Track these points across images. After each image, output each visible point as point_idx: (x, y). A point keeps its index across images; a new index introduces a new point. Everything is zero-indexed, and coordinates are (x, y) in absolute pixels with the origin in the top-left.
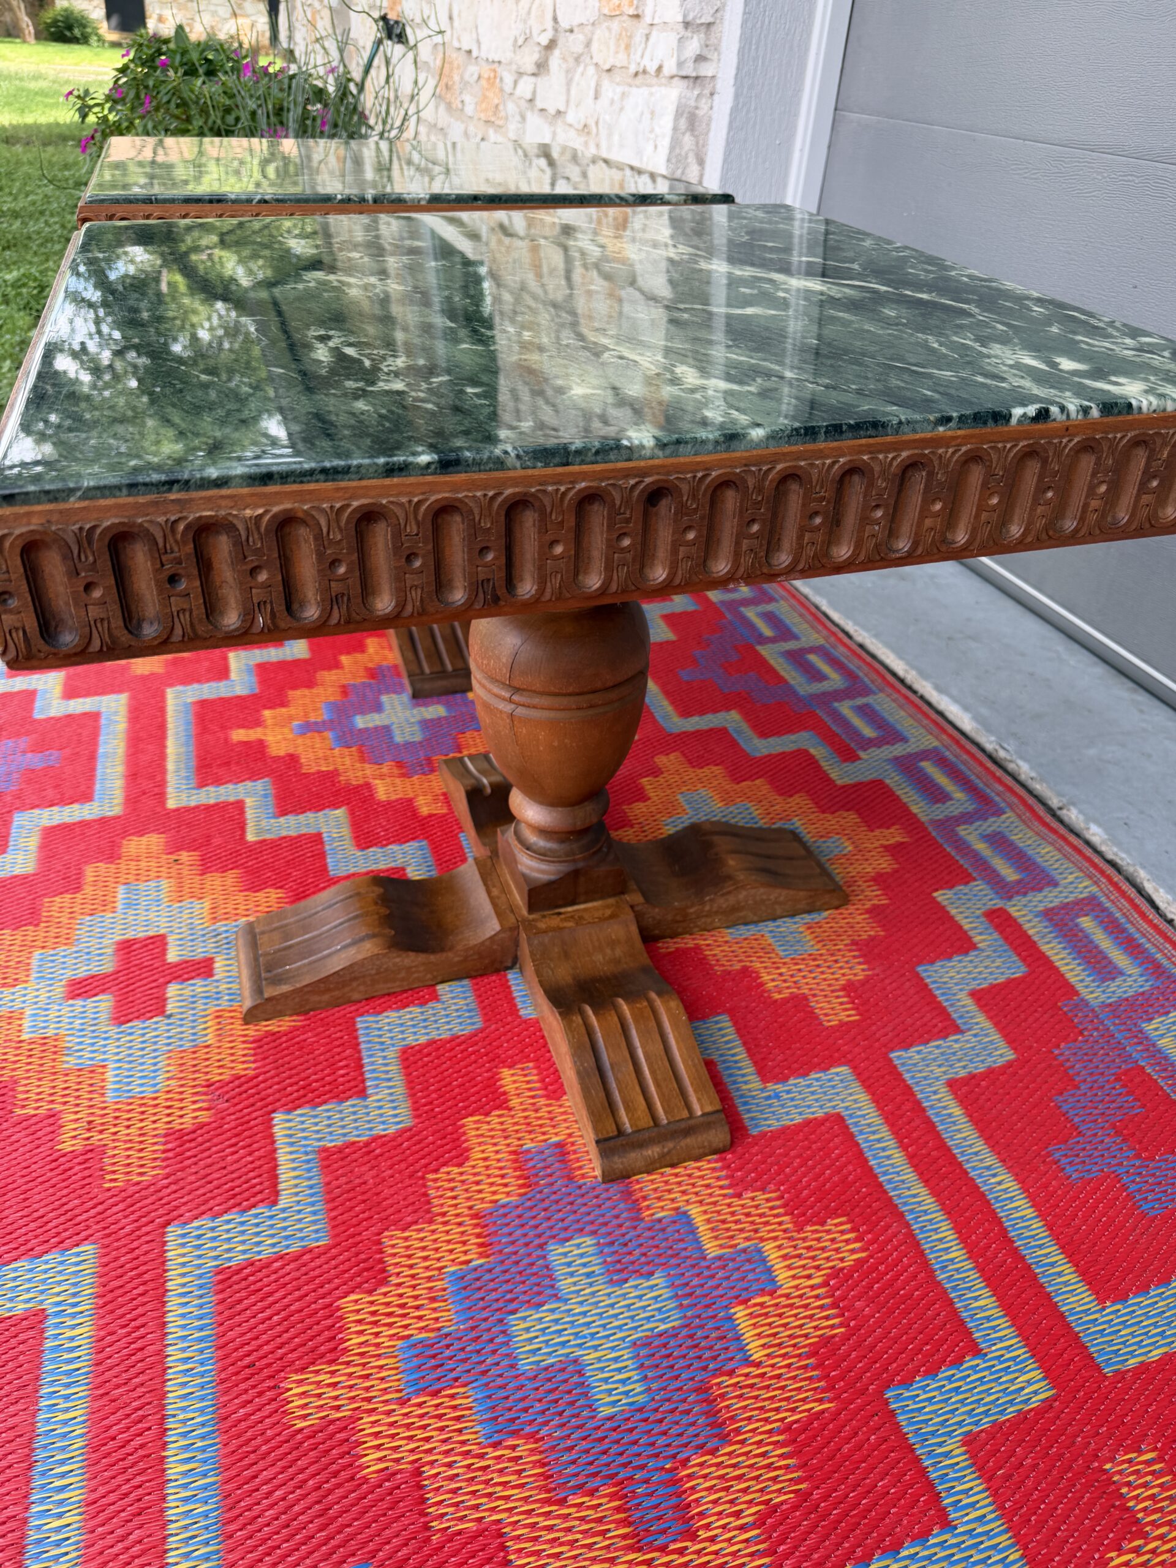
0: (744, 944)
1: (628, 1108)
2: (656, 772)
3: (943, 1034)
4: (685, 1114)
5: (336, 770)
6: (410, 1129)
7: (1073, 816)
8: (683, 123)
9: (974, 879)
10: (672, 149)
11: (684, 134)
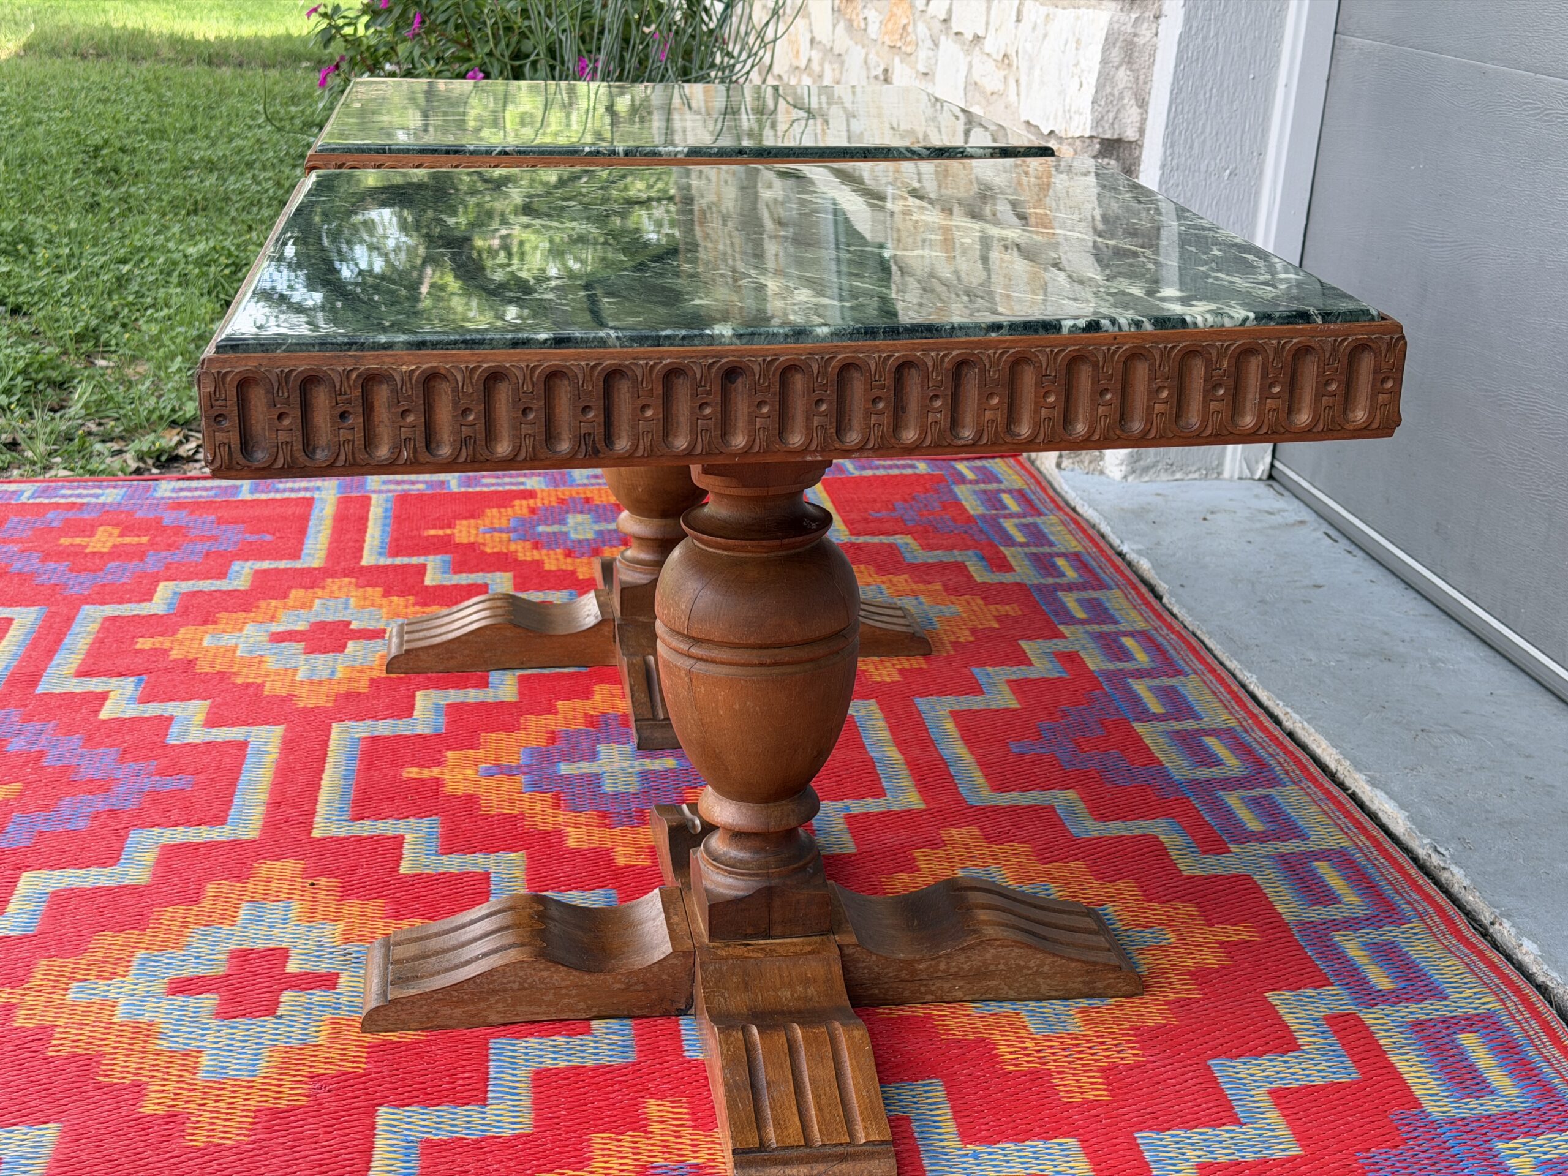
0: (991, 1019)
1: (777, 1125)
2: (935, 844)
3: (1217, 1122)
4: (846, 1139)
5: (522, 814)
6: (528, 1135)
7: (1505, 932)
8: (1116, 55)
9: (1332, 984)
10: (1100, 87)
11: (1117, 68)
